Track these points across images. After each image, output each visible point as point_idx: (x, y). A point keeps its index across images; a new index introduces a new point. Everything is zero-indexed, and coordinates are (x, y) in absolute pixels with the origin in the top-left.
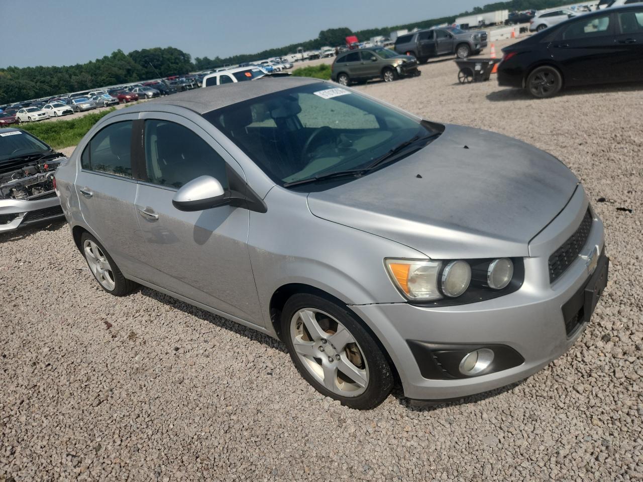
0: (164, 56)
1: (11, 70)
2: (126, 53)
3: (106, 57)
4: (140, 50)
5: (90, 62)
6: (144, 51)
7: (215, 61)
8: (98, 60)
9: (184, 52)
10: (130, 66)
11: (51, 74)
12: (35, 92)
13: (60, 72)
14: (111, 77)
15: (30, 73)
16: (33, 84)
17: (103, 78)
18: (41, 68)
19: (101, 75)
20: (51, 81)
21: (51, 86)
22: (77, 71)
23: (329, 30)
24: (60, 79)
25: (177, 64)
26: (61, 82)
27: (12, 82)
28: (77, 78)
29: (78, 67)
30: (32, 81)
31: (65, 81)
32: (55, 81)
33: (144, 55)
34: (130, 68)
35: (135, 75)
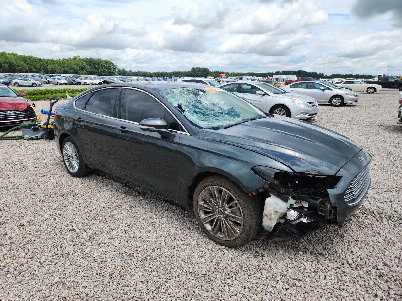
0: (102, 64)
1: (13, 54)
2: (81, 58)
3: (70, 58)
4: (89, 58)
5: (60, 59)
6: (91, 59)
7: (129, 72)
8: (64, 59)
9: (114, 64)
10: (83, 65)
11: (36, 61)
12: (26, 69)
13: (42, 61)
14: (71, 70)
15: (24, 59)
16: (26, 65)
17: (67, 69)
18: (32, 57)
19: (65, 67)
20: (36, 65)
21: (35, 68)
22: (52, 62)
23: (198, 68)
24: (41, 65)
25: (109, 69)
26: (42, 67)
27: (14, 62)
28: (52, 66)
29: (52, 60)
30: (25, 63)
31: (44, 67)
32: (38, 66)
33: (90, 61)
34: (83, 66)
35: (85, 71)
